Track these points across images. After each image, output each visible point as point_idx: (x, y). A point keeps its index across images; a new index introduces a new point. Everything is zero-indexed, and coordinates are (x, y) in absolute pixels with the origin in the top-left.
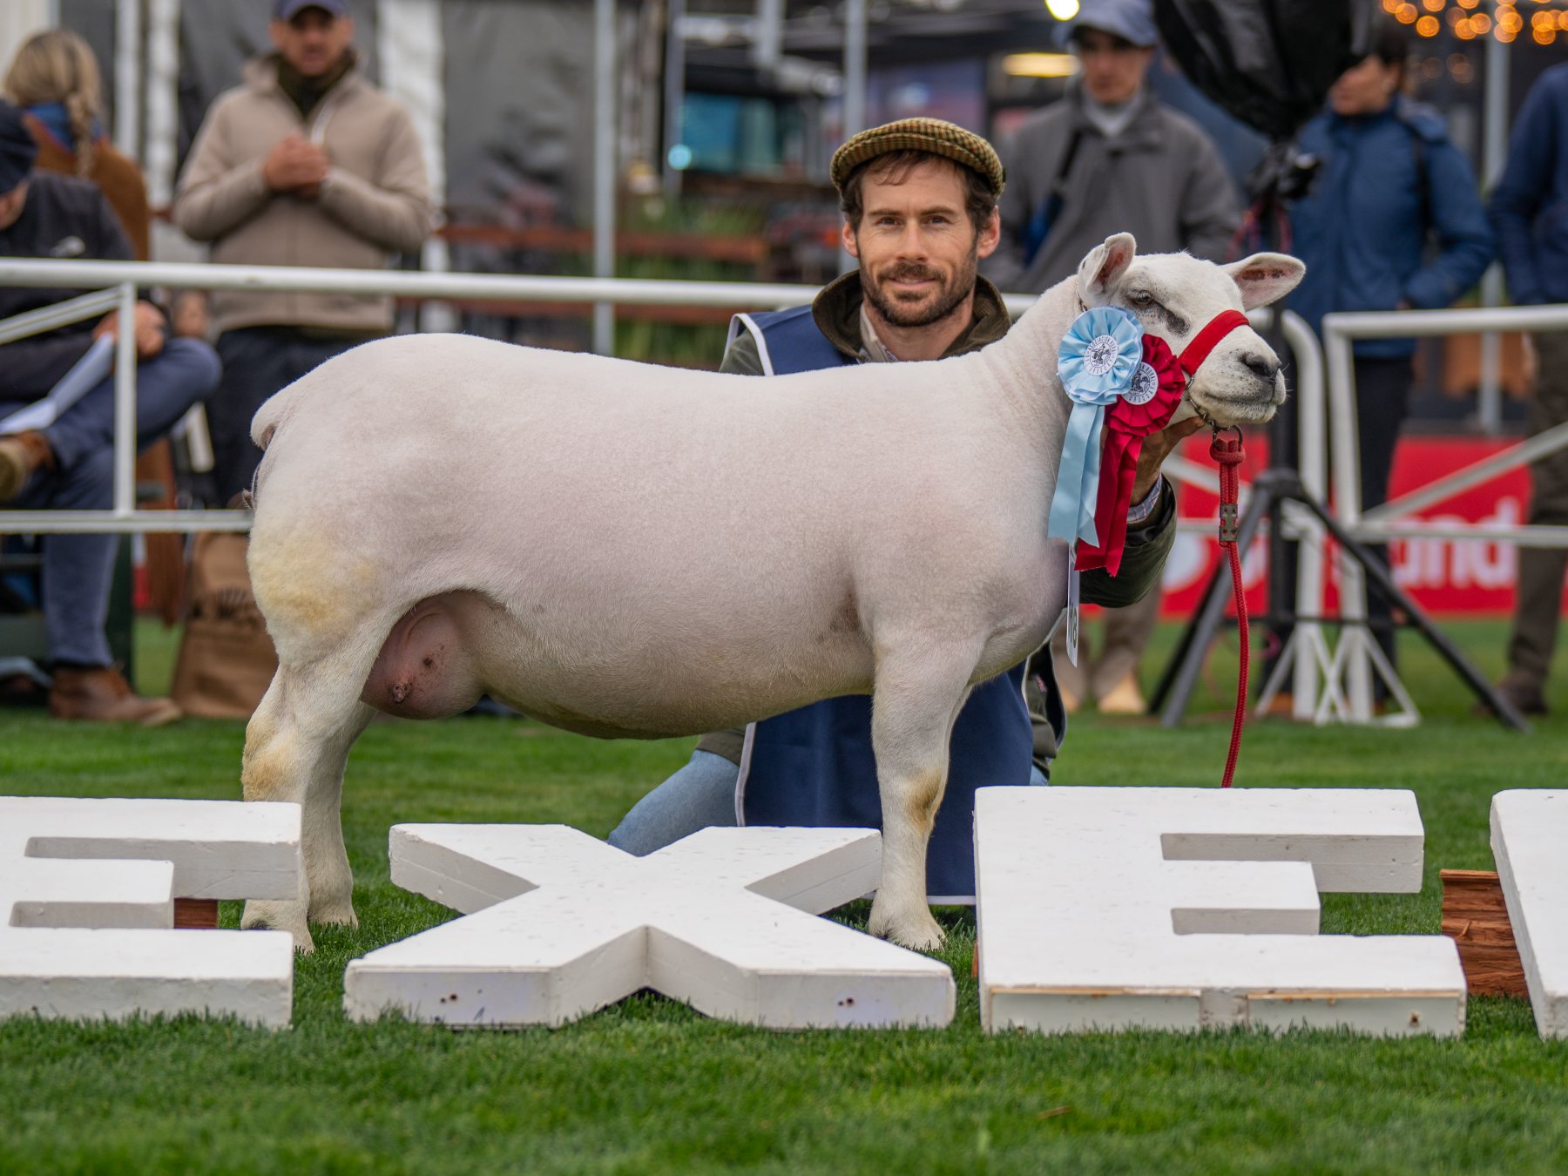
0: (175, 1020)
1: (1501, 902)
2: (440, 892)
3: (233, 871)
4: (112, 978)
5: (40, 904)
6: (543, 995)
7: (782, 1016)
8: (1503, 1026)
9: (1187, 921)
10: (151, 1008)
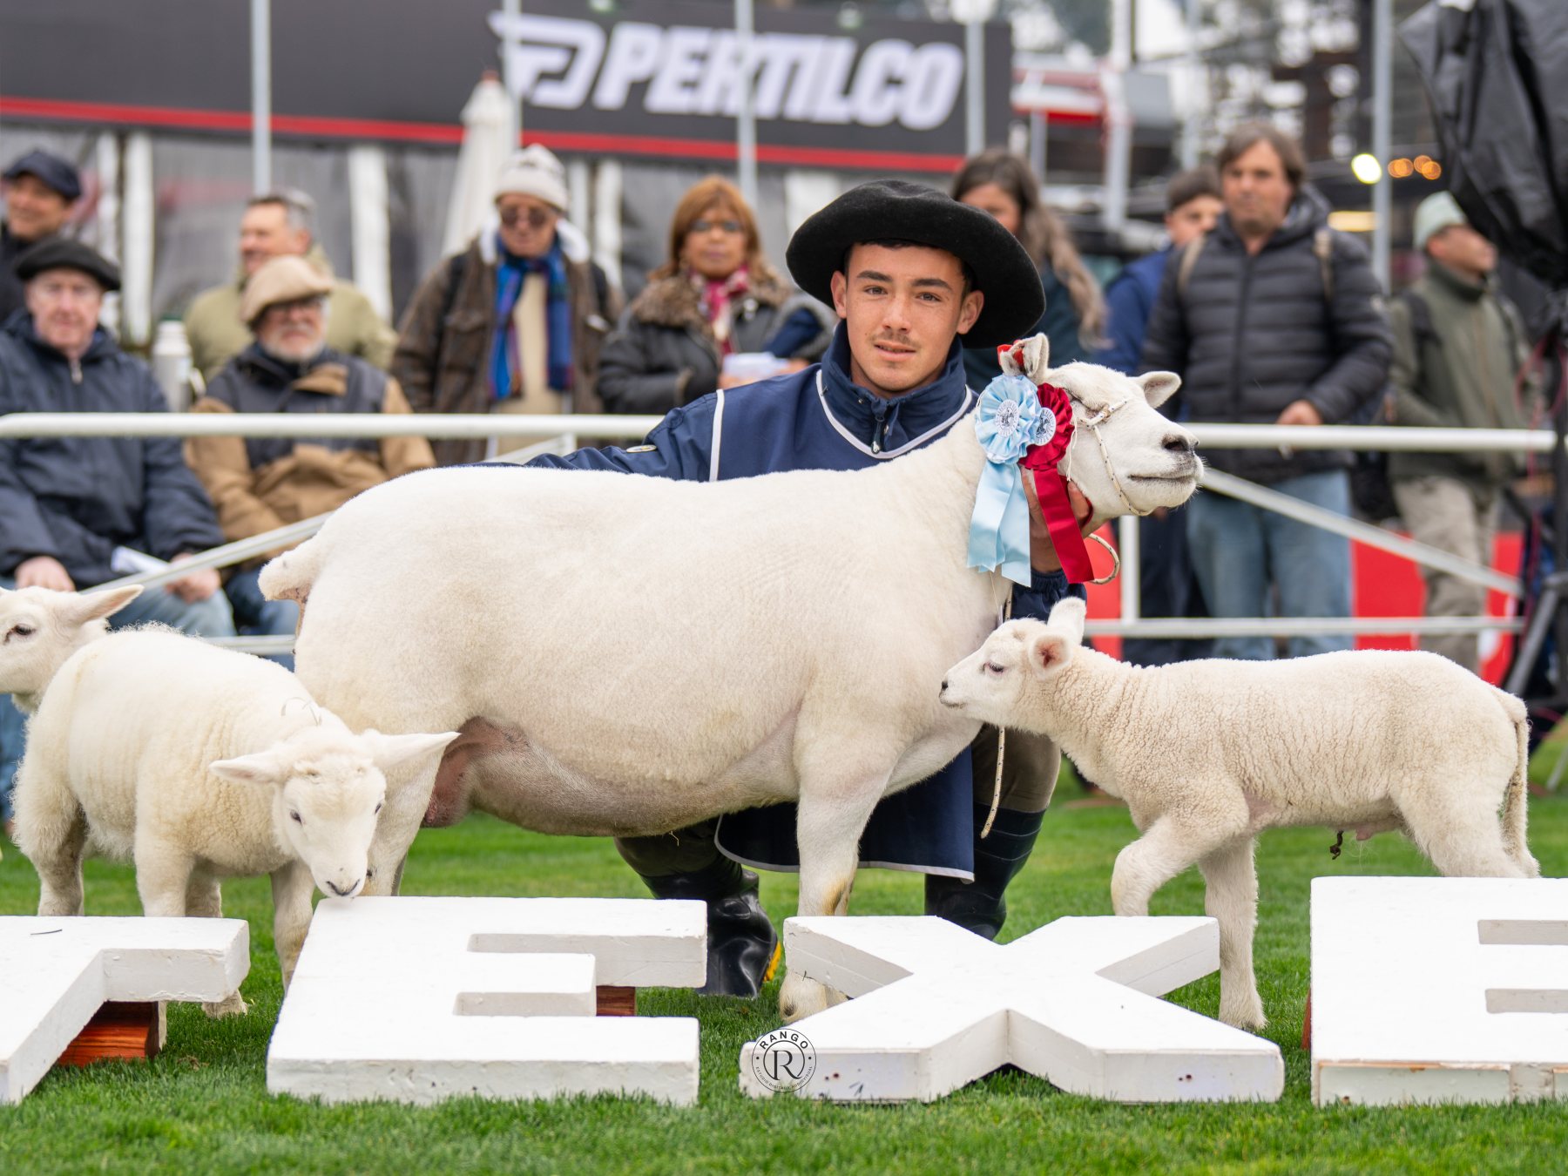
0: (595, 1098)
2: (828, 977)
3: (648, 962)
4: (541, 1062)
5: (480, 995)
6: (915, 1073)
7: (1129, 1090)
9: (1500, 1001)
10: (573, 1088)
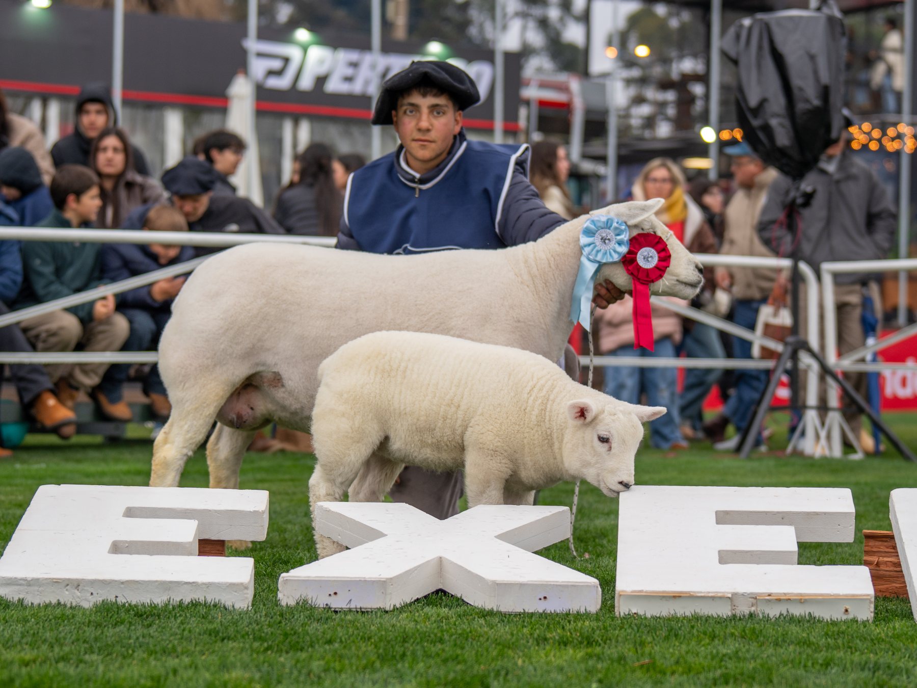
0: (189, 604)
1: (895, 547)
4: (157, 581)
5: (126, 542)
6: (383, 593)
7: (509, 605)
8: (895, 614)
9: (726, 557)
10: (176, 597)
